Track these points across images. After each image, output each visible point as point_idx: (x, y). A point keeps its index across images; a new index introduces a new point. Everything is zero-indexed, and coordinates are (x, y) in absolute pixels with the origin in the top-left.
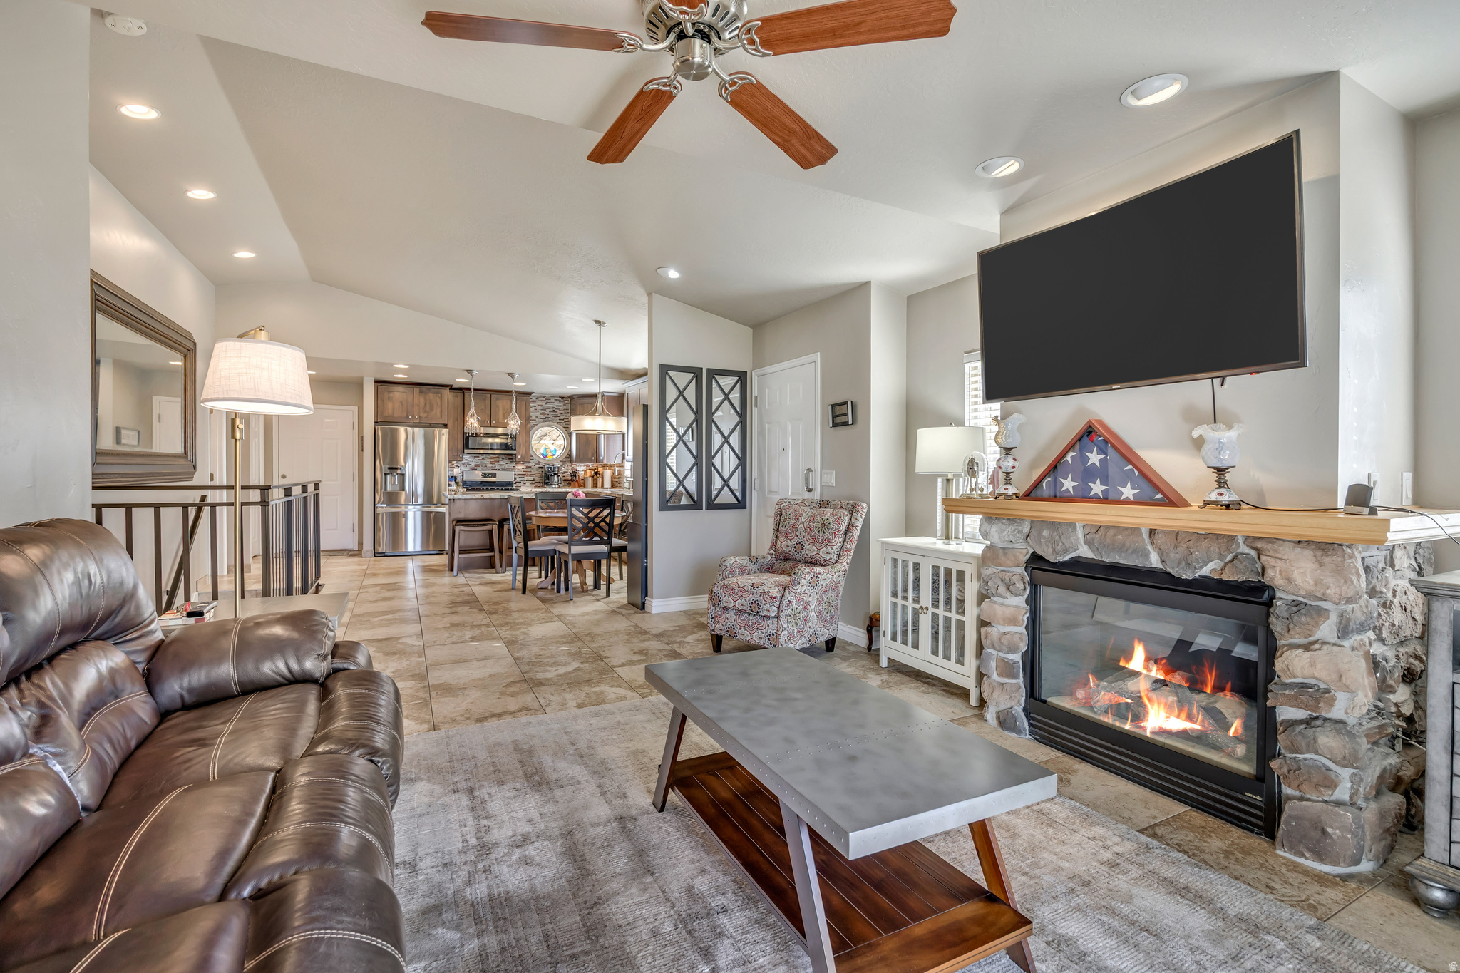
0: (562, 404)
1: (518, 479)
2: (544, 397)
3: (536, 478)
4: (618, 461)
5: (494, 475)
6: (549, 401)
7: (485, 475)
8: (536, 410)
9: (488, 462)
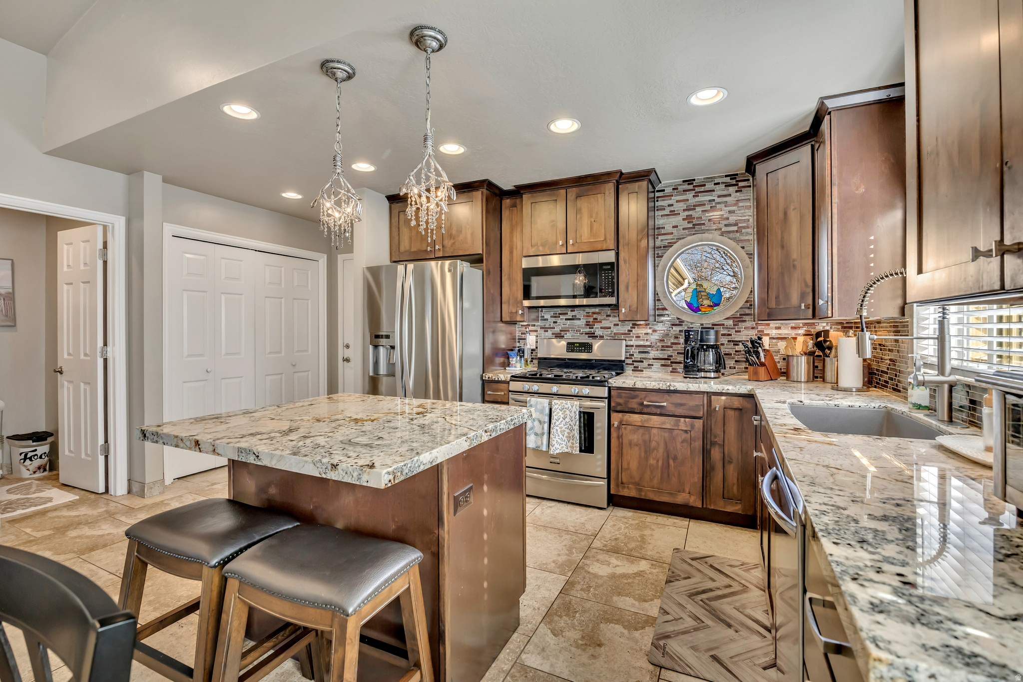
0: (732, 189)
1: (637, 356)
2: (690, 182)
3: (675, 354)
4: (889, 311)
5: (587, 347)
6: (702, 189)
7: (571, 347)
8: (673, 213)
9: (582, 322)
